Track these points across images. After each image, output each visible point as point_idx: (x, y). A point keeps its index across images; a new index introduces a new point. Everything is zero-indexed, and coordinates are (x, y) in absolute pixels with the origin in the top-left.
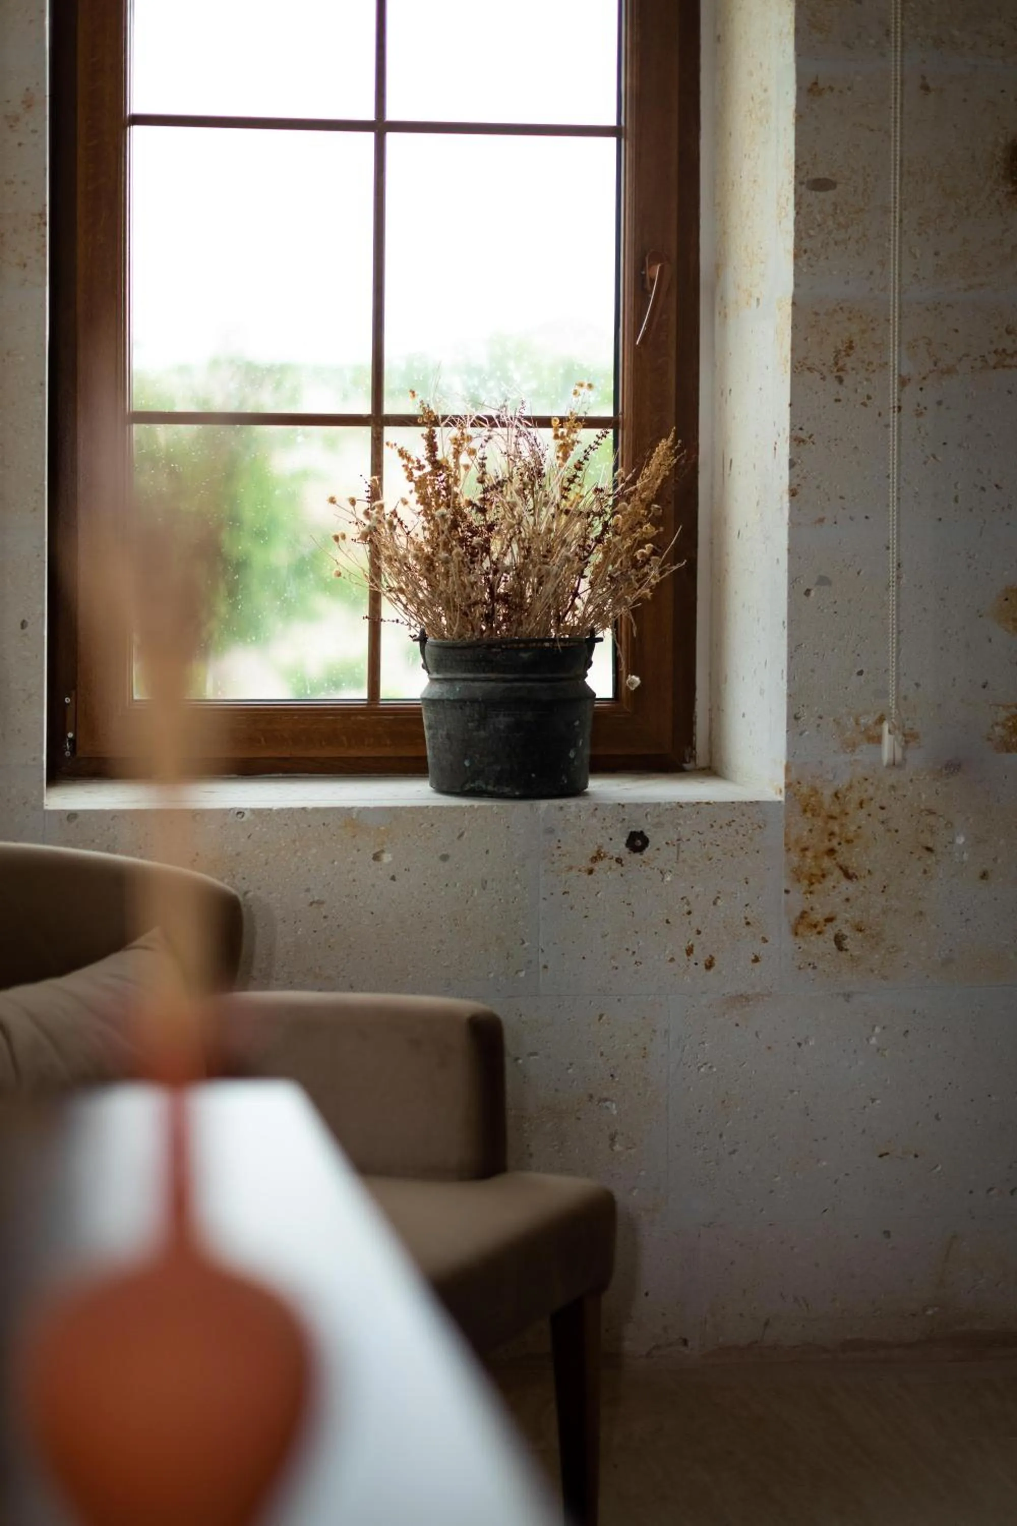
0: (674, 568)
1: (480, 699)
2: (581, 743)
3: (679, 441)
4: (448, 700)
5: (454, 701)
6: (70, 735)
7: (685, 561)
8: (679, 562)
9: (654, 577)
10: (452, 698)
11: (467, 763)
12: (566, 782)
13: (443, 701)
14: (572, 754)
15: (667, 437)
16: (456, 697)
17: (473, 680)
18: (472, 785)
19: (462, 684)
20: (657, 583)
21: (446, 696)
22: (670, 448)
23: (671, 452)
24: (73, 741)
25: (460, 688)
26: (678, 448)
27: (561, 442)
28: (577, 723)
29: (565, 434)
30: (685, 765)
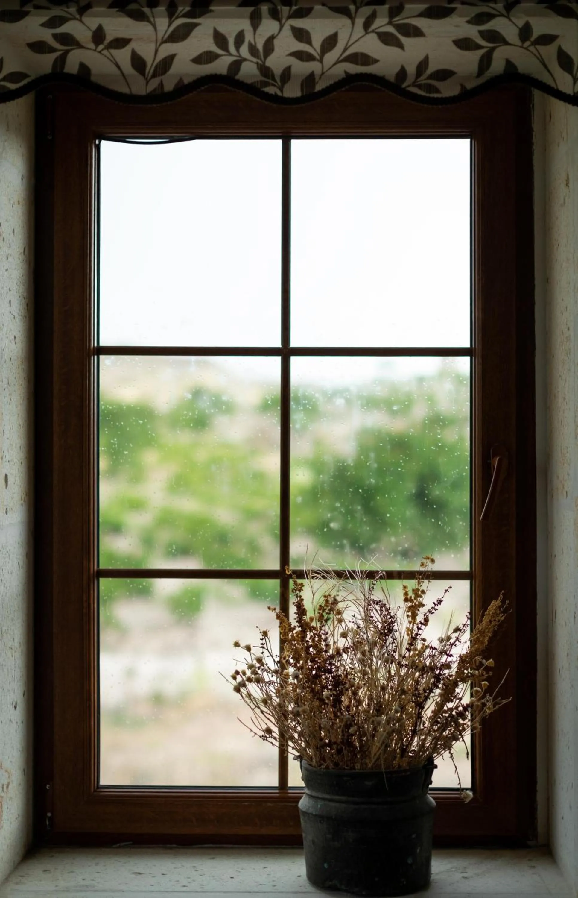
0: (504, 702)
1: (334, 817)
2: (418, 850)
3: (507, 602)
4: (312, 814)
5: (316, 815)
6: (49, 814)
7: (511, 698)
8: (507, 699)
9: (489, 708)
10: (314, 813)
11: (326, 866)
12: (405, 883)
13: (308, 814)
14: (410, 861)
15: (497, 599)
16: (317, 813)
17: (330, 800)
18: (330, 883)
19: (323, 802)
20: (491, 713)
21: (311, 811)
22: (500, 607)
23: (500, 610)
24: (51, 819)
25: (321, 805)
26: (506, 607)
27: (410, 604)
28: (414, 836)
29: (413, 598)
30: (530, 843)
